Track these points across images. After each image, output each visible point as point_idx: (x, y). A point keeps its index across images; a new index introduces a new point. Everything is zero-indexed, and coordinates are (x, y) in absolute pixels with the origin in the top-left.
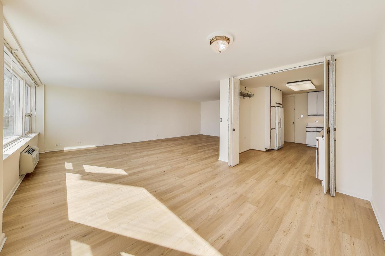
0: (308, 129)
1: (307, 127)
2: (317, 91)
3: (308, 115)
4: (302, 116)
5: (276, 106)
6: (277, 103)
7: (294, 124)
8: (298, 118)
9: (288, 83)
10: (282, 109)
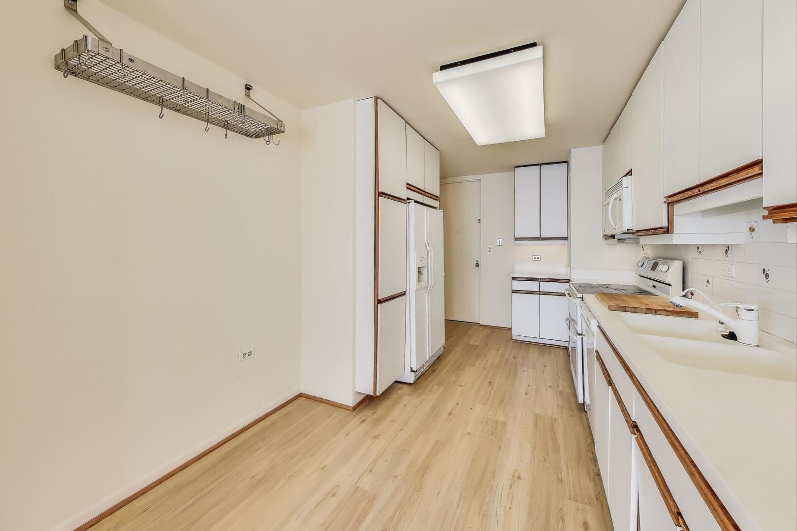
0: (518, 285)
1: (514, 279)
2: (540, 165)
3: (516, 239)
4: (499, 241)
5: (408, 199)
6: (410, 187)
7: (477, 265)
8: (490, 248)
9: (443, 68)
10: (439, 214)
